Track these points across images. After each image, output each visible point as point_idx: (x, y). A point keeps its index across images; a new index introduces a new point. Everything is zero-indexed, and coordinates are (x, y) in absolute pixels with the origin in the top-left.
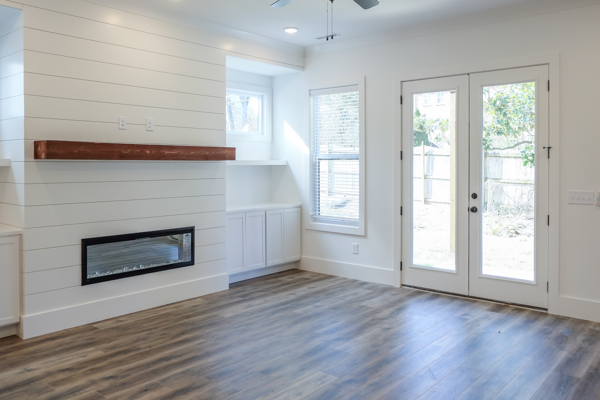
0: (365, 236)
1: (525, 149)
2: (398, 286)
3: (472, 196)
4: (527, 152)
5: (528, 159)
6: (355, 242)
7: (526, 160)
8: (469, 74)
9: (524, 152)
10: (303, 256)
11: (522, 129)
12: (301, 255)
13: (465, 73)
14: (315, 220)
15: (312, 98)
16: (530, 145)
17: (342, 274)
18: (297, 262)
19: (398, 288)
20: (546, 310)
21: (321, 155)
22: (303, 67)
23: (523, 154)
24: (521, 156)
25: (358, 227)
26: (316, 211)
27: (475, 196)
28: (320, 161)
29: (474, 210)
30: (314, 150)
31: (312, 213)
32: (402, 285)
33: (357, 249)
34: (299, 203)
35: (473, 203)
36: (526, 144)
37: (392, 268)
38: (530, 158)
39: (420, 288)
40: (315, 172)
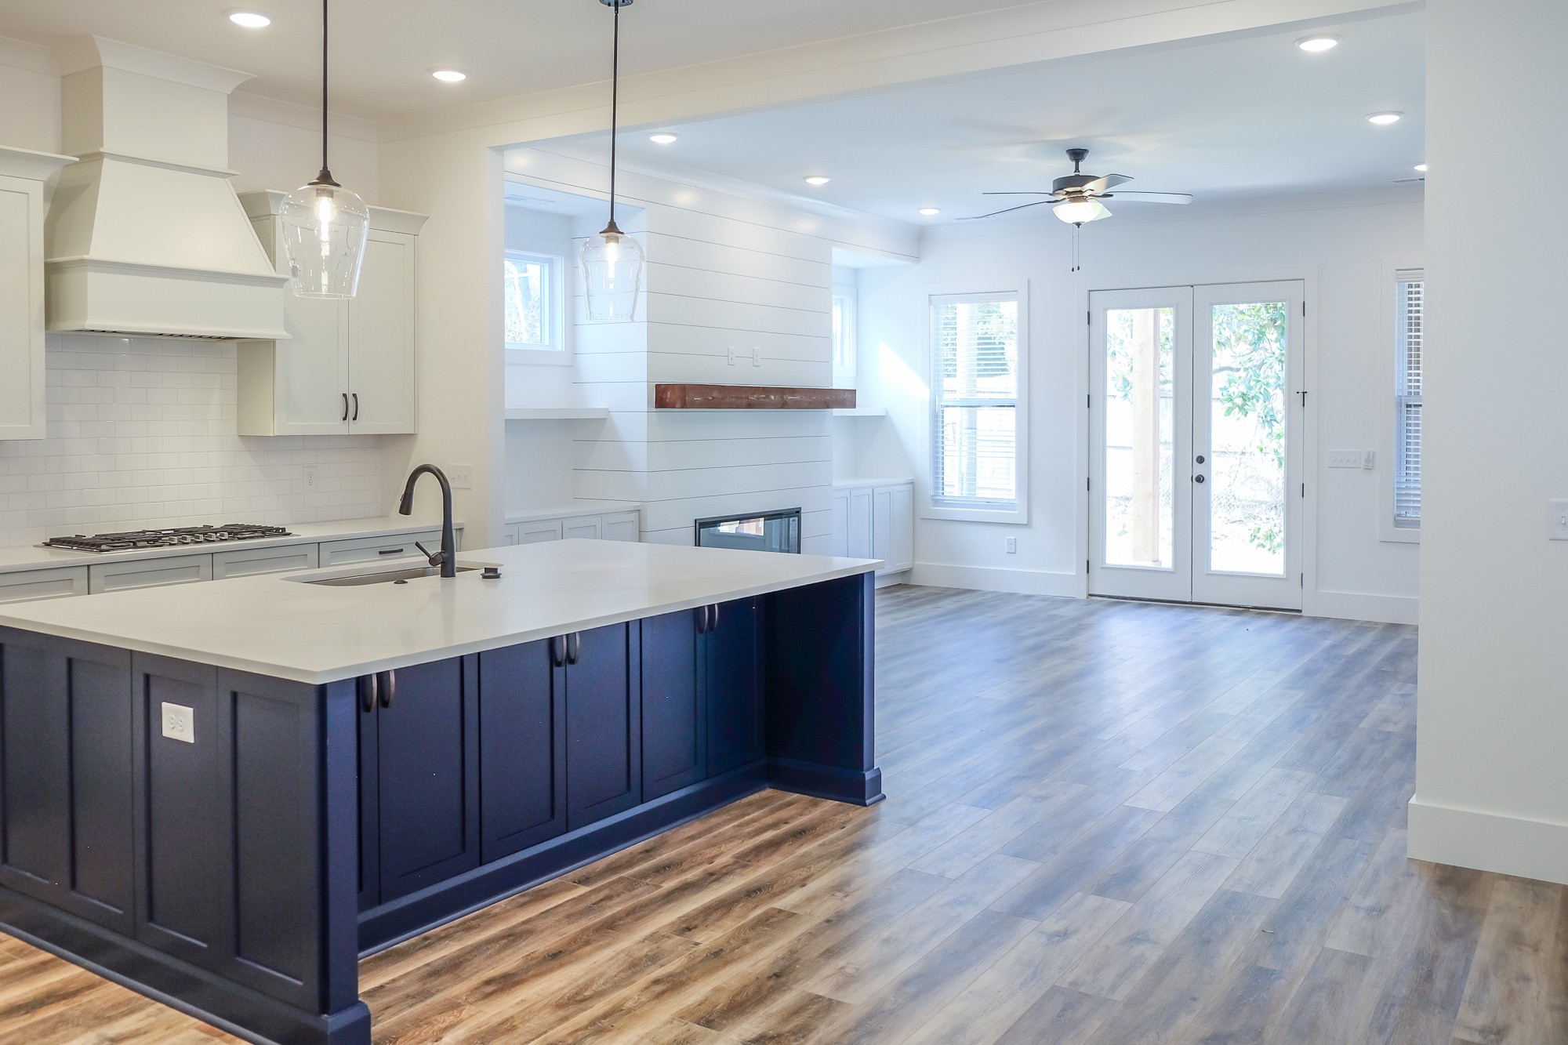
0: (1027, 525)
1: (1227, 385)
2: (1084, 596)
3: (1197, 459)
4: (1231, 390)
5: (1233, 404)
6: (1010, 534)
7: (1230, 404)
8: (1192, 286)
9: (1225, 389)
10: (917, 563)
11: (1224, 345)
12: (914, 561)
13: (1188, 284)
14: (937, 502)
15: (932, 307)
16: (1237, 375)
17: (988, 587)
18: (905, 573)
19: (1083, 600)
20: (1300, 611)
21: (947, 398)
22: (917, 258)
23: (1225, 393)
24: (1222, 397)
25: (1016, 512)
26: (937, 488)
27: (1201, 460)
28: (945, 409)
29: (1200, 479)
30: (937, 392)
31: (932, 494)
32: (1090, 595)
33: (1013, 546)
34: (909, 478)
35: (1199, 470)
36: (1227, 371)
37: (1073, 570)
38: (1239, 401)
39: (1118, 598)
40: (937, 427)
